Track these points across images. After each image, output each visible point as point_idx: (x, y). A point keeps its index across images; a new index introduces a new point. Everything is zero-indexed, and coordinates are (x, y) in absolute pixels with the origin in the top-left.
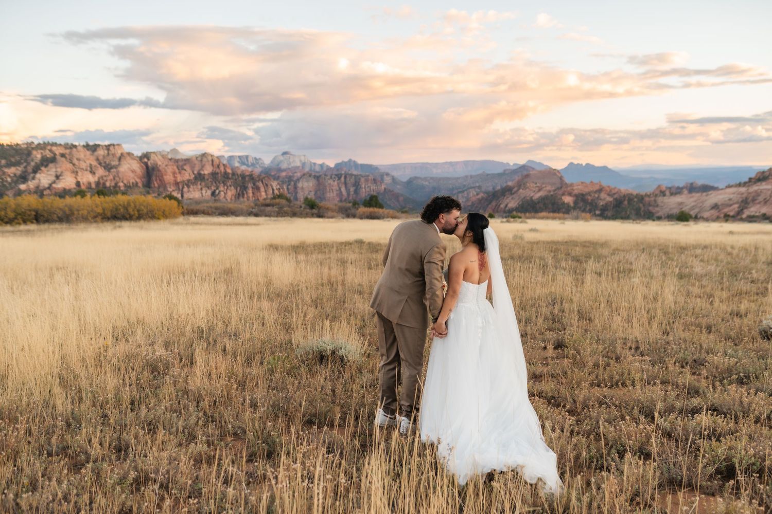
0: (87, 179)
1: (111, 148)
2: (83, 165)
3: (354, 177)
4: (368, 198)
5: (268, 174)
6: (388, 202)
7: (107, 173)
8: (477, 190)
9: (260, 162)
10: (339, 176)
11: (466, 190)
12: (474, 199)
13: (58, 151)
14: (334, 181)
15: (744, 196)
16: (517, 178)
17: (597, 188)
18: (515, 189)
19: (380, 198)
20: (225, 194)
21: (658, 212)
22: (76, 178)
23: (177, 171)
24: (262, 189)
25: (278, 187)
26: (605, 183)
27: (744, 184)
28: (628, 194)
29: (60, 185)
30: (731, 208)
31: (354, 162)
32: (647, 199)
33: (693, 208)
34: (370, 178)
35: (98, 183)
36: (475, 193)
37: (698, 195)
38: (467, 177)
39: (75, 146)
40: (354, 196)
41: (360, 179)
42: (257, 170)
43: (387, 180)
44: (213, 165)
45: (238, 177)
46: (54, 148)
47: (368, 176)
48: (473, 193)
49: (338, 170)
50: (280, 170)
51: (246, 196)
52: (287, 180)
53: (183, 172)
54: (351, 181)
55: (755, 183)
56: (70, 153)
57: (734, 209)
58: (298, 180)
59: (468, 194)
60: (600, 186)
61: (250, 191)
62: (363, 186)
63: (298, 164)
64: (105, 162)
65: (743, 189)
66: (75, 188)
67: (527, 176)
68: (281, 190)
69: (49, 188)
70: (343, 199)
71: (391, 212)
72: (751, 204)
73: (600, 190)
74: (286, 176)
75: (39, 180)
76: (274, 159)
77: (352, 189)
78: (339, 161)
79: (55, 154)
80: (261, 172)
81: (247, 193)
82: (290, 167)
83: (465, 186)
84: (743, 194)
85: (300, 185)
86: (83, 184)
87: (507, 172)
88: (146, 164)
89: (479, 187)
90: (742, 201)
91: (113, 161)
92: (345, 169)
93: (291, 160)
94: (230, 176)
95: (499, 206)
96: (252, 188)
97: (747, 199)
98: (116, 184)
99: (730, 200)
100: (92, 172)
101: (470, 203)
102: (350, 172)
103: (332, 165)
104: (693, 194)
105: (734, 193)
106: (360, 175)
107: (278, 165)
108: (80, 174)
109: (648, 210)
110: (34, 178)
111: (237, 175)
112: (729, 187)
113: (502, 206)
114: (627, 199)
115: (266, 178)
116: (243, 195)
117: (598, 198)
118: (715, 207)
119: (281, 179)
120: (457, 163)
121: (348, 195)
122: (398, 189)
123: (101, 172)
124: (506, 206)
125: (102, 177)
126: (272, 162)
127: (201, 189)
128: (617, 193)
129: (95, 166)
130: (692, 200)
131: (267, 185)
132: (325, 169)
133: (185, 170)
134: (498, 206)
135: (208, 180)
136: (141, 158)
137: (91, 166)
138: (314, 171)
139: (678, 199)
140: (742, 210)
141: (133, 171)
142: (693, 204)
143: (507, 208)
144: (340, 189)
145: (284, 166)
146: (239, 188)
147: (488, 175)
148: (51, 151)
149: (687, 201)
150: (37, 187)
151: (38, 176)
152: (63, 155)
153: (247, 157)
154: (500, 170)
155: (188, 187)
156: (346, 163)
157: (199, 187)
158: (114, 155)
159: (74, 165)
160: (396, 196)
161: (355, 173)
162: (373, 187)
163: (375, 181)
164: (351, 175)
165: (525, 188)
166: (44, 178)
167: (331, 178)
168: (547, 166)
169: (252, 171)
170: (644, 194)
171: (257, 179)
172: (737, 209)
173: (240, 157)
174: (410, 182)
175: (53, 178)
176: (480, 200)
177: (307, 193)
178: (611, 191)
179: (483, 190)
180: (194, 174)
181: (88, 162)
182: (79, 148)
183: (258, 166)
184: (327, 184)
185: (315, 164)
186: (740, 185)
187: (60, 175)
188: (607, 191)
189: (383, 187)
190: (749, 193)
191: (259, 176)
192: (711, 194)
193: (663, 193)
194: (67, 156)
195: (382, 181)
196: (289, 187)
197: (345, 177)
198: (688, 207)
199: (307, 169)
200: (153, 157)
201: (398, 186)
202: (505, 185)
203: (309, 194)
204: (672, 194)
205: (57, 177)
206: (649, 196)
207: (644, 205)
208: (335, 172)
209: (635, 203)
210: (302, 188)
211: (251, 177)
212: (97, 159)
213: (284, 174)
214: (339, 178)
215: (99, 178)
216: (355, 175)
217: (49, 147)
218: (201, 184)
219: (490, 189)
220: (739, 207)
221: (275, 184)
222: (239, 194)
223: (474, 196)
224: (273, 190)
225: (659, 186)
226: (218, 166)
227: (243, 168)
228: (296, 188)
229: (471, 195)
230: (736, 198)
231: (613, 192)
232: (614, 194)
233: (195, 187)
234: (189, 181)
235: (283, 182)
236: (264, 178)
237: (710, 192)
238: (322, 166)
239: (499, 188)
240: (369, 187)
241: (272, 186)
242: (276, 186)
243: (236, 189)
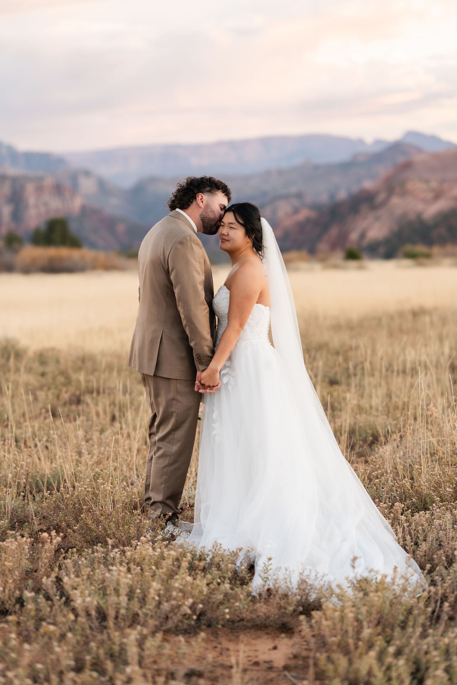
4: (43, 228)
6: (91, 238)
8: (296, 202)
16: (384, 172)
18: (382, 197)
19: (73, 227)
31: (8, 147)
40: (12, 223)
47: (40, 179)
62: (32, 200)
67: (407, 166)
71: (101, 256)
87: (360, 159)
89: (299, 196)
113: (354, 236)
120: (245, 143)
122: (114, 206)
124: (363, 235)
134: (343, 237)
143: (365, 243)
147: (317, 167)
160: (109, 224)
161: (12, 171)
162: (55, 204)
163: (58, 189)
165: (404, 193)
168: (449, 143)
176: (302, 226)
179: (309, 199)
189: (77, 203)
195: (75, 188)
201: (113, 200)
202: (355, 189)
216: (14, 180)
219: (324, 198)
239: (343, 195)
240: (46, 204)
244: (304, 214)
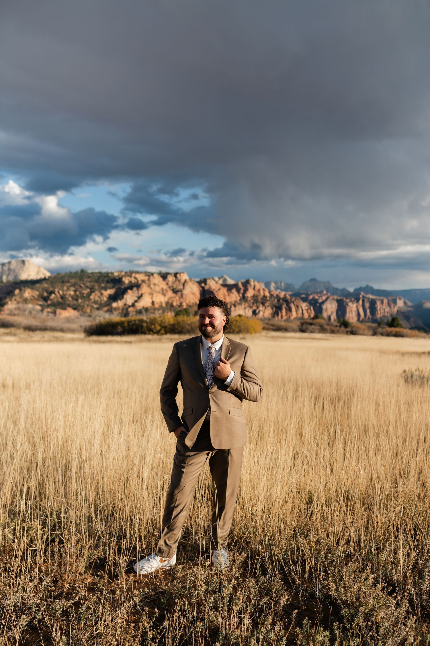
0: (160, 299)
1: (178, 276)
2: (158, 289)
3: (370, 300)
4: (391, 320)
5: (299, 296)
7: (174, 295)
9: (293, 286)
10: (358, 299)
13: (141, 277)
14: (353, 304)
20: (264, 313)
22: (152, 298)
23: (227, 294)
24: (294, 309)
25: (307, 308)
29: (140, 305)
31: (371, 287)
34: (384, 301)
35: (167, 303)
39: (152, 274)
40: (370, 316)
41: (375, 303)
42: (289, 295)
43: (400, 303)
44: (254, 289)
45: (274, 300)
46: (137, 276)
49: (357, 294)
50: (308, 294)
51: (280, 315)
52: (314, 302)
53: (231, 294)
54: (368, 304)
56: (149, 280)
58: (323, 302)
61: (284, 311)
62: (378, 308)
63: (323, 289)
64: (173, 287)
66: (151, 307)
68: (309, 311)
69: (133, 305)
70: (361, 319)
74: (313, 299)
75: (126, 300)
76: (304, 284)
77: (369, 311)
78: (358, 287)
79: (138, 281)
81: (281, 312)
82: (317, 291)
85: (324, 307)
86: (157, 303)
88: (203, 288)
91: (179, 285)
92: (363, 293)
93: (317, 286)
94: (268, 298)
96: (286, 309)
98: (181, 303)
100: (164, 295)
102: (367, 296)
103: (351, 290)
106: (377, 300)
107: (306, 289)
108: (155, 295)
110: (123, 298)
111: (274, 297)
115: (297, 300)
116: (278, 314)
119: (309, 301)
121: (366, 315)
122: (410, 311)
123: (170, 294)
125: (170, 298)
126: (302, 287)
127: (245, 308)
129: (166, 290)
131: (297, 306)
132: (346, 293)
133: (233, 293)
135: (250, 301)
136: (199, 283)
137: (163, 290)
141: (194, 294)
144: (358, 310)
145: (312, 290)
146: (274, 309)
148: (135, 278)
150: (125, 304)
151: (125, 296)
152: (143, 281)
155: (235, 306)
156: (364, 288)
157: (243, 306)
158: (179, 281)
159: (151, 288)
160: (408, 318)
161: (371, 297)
162: (387, 309)
163: (389, 304)
164: (368, 299)
166: (129, 298)
167: (351, 300)
169: (285, 295)
171: (289, 301)
174: (420, 305)
175: (136, 299)
177: (330, 313)
180: (240, 296)
181: (161, 286)
182: (155, 275)
183: (290, 290)
184: (347, 306)
185: (337, 289)
187: (141, 296)
189: (396, 309)
191: (291, 299)
194: (147, 282)
195: (396, 304)
196: (316, 308)
197: (363, 301)
199: (331, 293)
200: (208, 281)
201: (410, 309)
203: (332, 314)
205: (140, 297)
208: (354, 295)
210: (326, 309)
211: (285, 300)
212: (167, 284)
213: (311, 297)
214: (358, 301)
215: (168, 299)
216: (372, 300)
217: (134, 275)
218: (245, 305)
222: (274, 313)
224: (302, 310)
226: (259, 291)
227: (278, 292)
228: (321, 308)
233: (240, 306)
234: (236, 301)
235: (311, 304)
236: (295, 300)
238: (343, 290)
240: (384, 309)
241: (301, 307)
242: (305, 307)
243: (272, 309)
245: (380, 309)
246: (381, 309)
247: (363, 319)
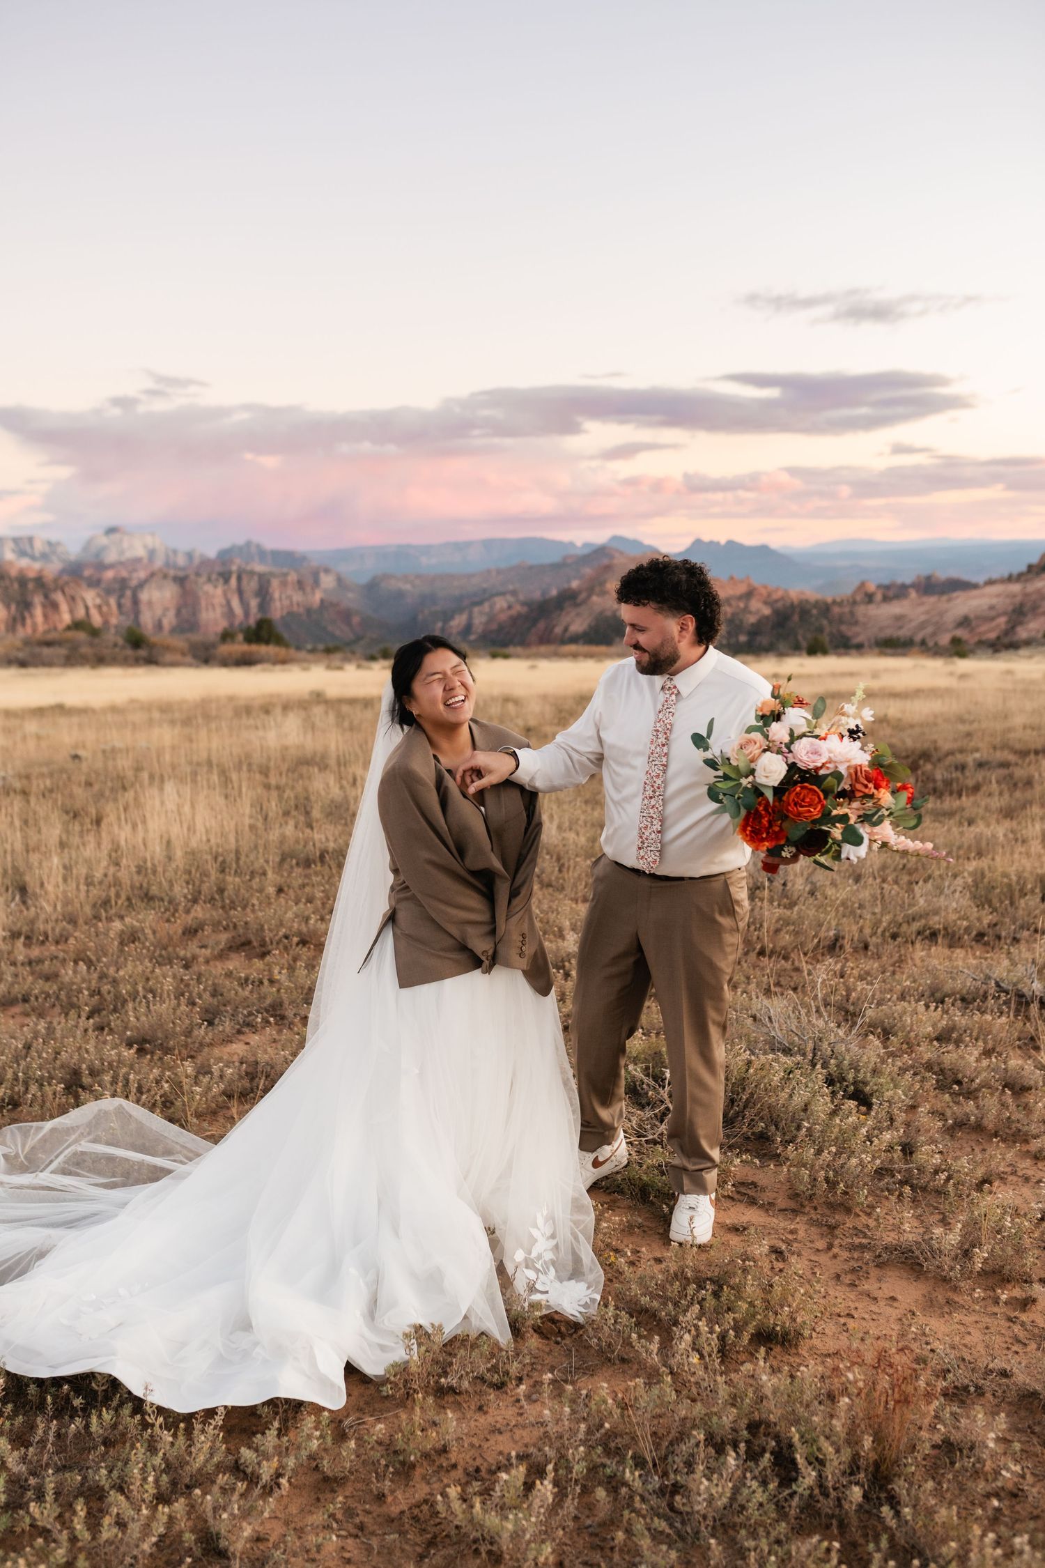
3: (256, 578)
5: (76, 573)
6: (330, 628)
8: (510, 598)
9: (60, 549)
10: (226, 577)
11: (487, 599)
12: (503, 617)
14: (216, 587)
15: (1018, 599)
16: (588, 571)
17: (742, 589)
18: (583, 595)
21: (858, 634)
24: (64, 607)
25: (98, 601)
26: (756, 582)
27: (1019, 578)
28: (801, 602)
30: (994, 624)
31: (258, 546)
32: (836, 610)
33: (922, 625)
34: (290, 578)
36: (505, 605)
37: (932, 599)
38: (489, 571)
40: (259, 615)
41: (269, 582)
42: (52, 569)
43: (327, 581)
45: (12, 582)
47: (286, 575)
48: (500, 603)
49: (224, 564)
50: (101, 567)
51: (29, 622)
52: (117, 586)
54: (251, 585)
55: (1038, 574)
57: (998, 626)
58: (141, 585)
59: (491, 607)
60: (749, 585)
61: (38, 612)
62: (276, 595)
63: (140, 552)
65: (1016, 588)
68: (105, 609)
70: (237, 622)
72: (1030, 616)
73: (749, 594)
74: (115, 579)
76: (90, 542)
77: (254, 603)
78: (226, 544)
80: (63, 572)
81: (32, 616)
82: (123, 559)
83: (485, 590)
84: (1014, 596)
85: (144, 596)
87: (569, 561)
89: (514, 593)
90: (1014, 611)
92: (238, 561)
93: (125, 545)
95: (551, 631)
96: (44, 606)
97: (1022, 605)
99: (992, 608)
101: (494, 626)
102: (249, 568)
103: (211, 553)
104: (925, 599)
105: (998, 596)
106: (272, 574)
107: (97, 555)
109: (839, 631)
111: (10, 579)
112: (990, 582)
113: (558, 630)
114: (798, 610)
115: (72, 585)
116: (23, 619)
117: (746, 610)
118: (965, 622)
119: (103, 585)
120: (468, 544)
121: (247, 614)
122: (350, 599)
124: (566, 629)
126: (86, 549)
128: (782, 598)
130: (922, 609)
131: (73, 598)
132: (197, 561)
134: (549, 629)
138: (176, 567)
139: (896, 608)
140: (1013, 628)
142: (923, 618)
143: (568, 635)
144: (228, 603)
145: (111, 557)
146: (13, 607)
147: (531, 568)
149: (913, 610)
153: (30, 540)
154: (555, 558)
156: (240, 549)
160: (346, 616)
161: (259, 568)
162: (297, 597)
163: (300, 585)
164: (252, 573)
167: (209, 580)
168: (649, 547)
169: (41, 571)
170: (829, 600)
171: (52, 586)
172: (1003, 627)
173: (16, 540)
174: (372, 587)
176: (514, 620)
177: (159, 612)
178: (769, 595)
179: (521, 597)
183: (54, 558)
184: (201, 594)
185: (175, 552)
186: (1010, 579)
188: (761, 595)
189: (318, 596)
190: (1026, 595)
191: (56, 580)
192: (957, 597)
193: (870, 598)
195: (316, 583)
196: (123, 601)
197: (239, 579)
198: (914, 624)
199: (159, 563)
201: (350, 595)
202: (564, 587)
203: (164, 615)
204: (886, 599)
206: (840, 604)
207: (830, 622)
208: (218, 569)
209: (813, 619)
210: (150, 603)
211: (40, 582)
213: (109, 574)
214: (227, 581)
216: (261, 576)
219: (537, 595)
220: (1008, 622)
221: (91, 597)
222: (14, 620)
223: (502, 610)
225: (863, 584)
227: (24, 563)
228: (136, 602)
229: (498, 606)
230: (1003, 603)
231: (775, 596)
232: (776, 601)
235: (109, 592)
236: (67, 583)
237: (955, 594)
238: (190, 555)
239: (554, 592)
240: (290, 598)
241: (84, 600)
242: (93, 599)
243: (8, 607)
244: (518, 608)
245: (281, 599)
246: (284, 596)
247: (241, 624)
